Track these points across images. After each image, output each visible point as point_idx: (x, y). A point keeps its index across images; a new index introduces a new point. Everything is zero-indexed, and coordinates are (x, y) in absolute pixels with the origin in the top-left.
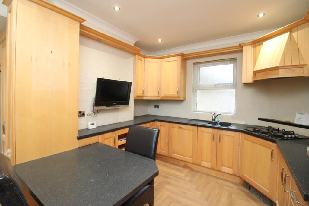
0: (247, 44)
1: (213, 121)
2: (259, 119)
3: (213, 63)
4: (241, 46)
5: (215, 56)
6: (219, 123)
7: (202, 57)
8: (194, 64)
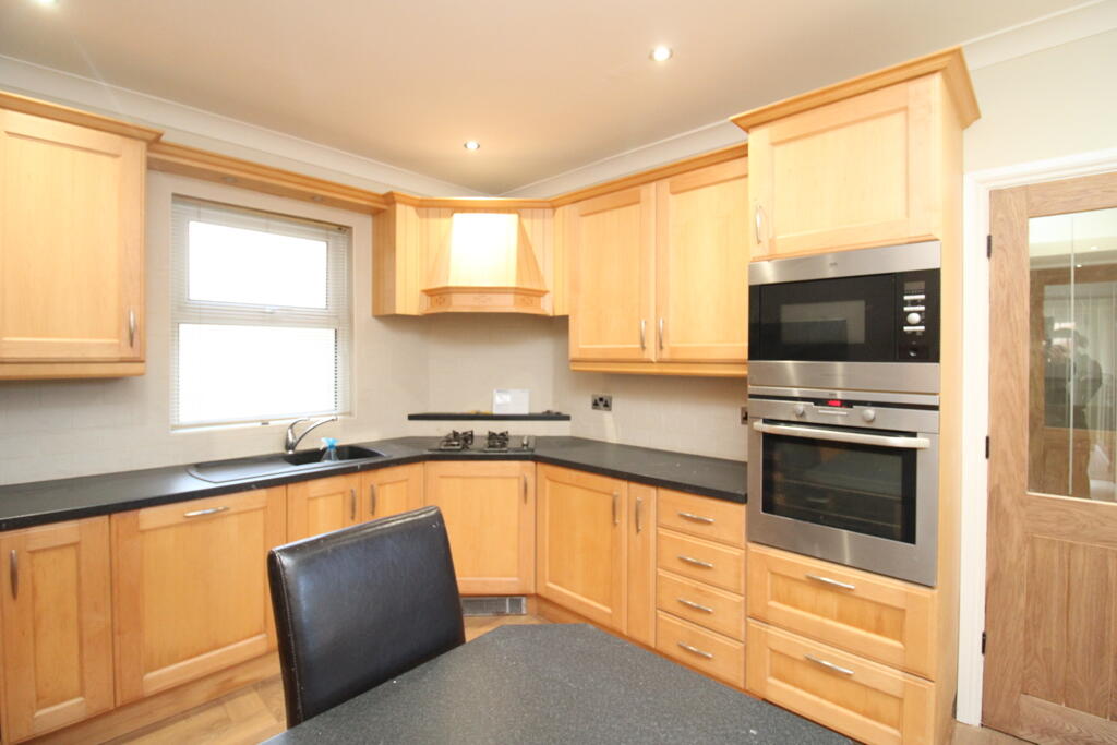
0: (409, 202)
1: (291, 452)
2: (411, 417)
3: (264, 221)
4: (390, 199)
5: (281, 196)
6: (332, 451)
7: (224, 180)
8: (177, 197)
